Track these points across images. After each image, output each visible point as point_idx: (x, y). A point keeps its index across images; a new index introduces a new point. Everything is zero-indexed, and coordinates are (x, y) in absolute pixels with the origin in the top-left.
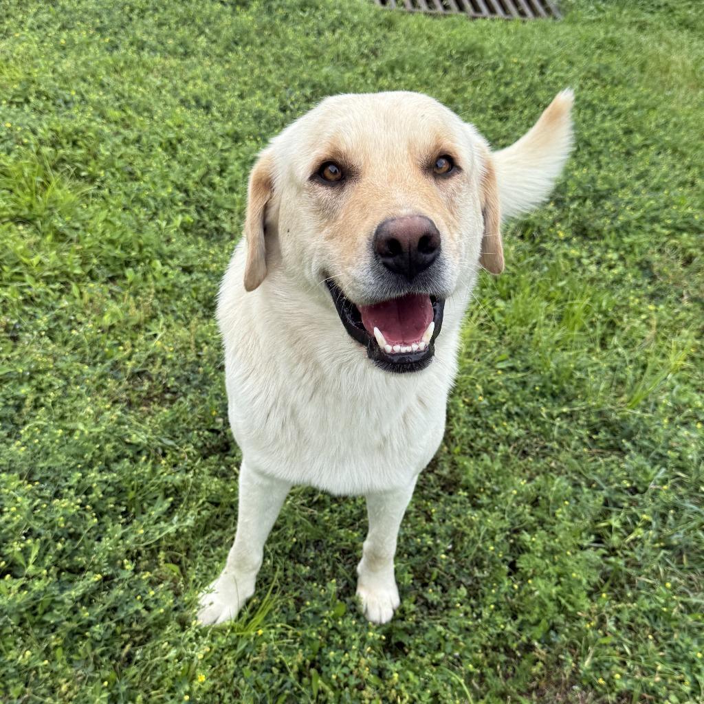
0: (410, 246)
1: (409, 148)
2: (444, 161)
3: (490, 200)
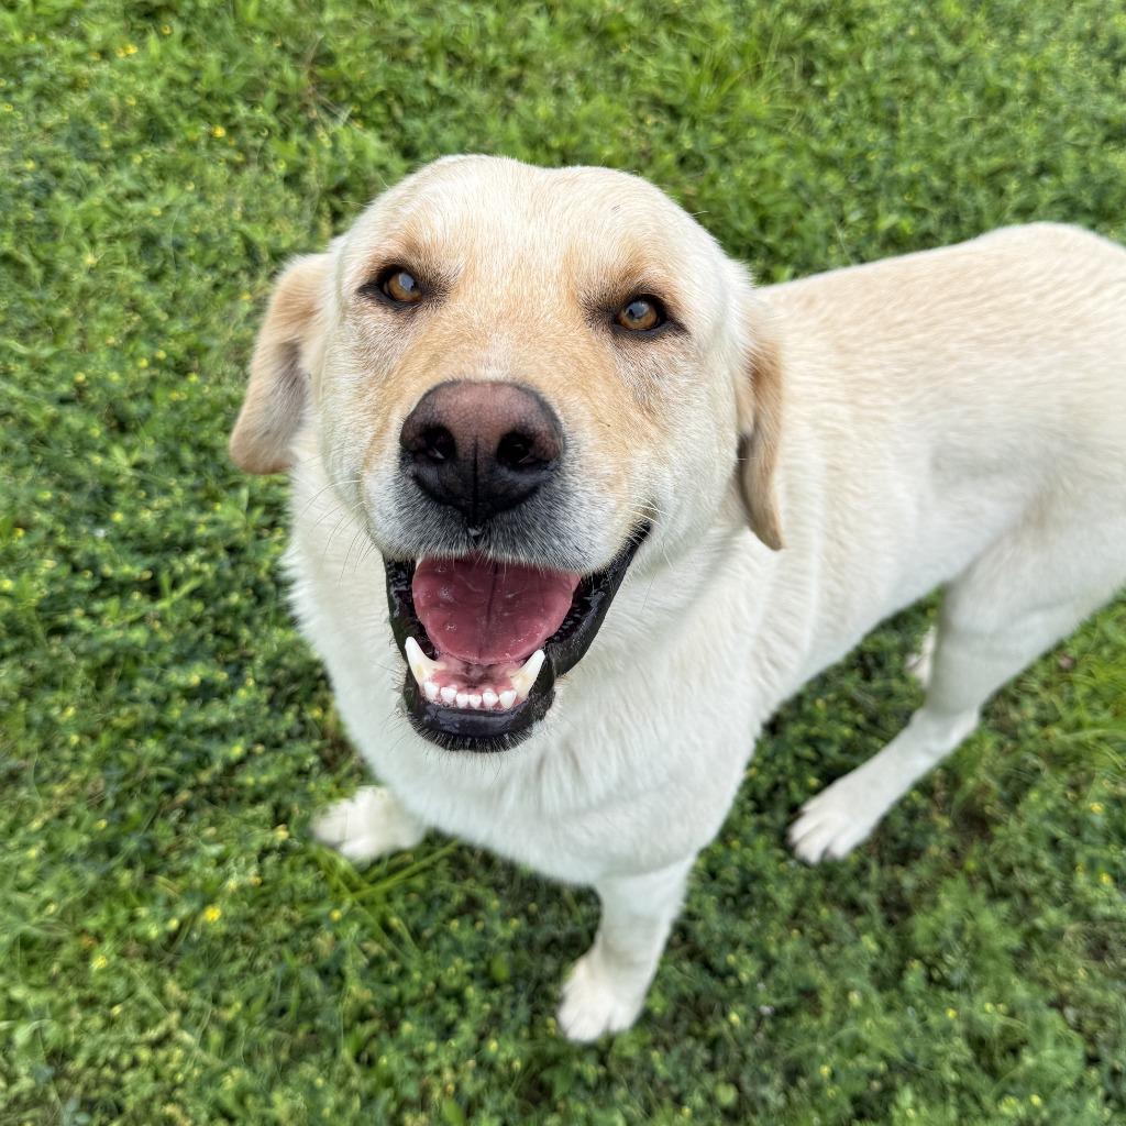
0: (476, 447)
2: (644, 307)
3: (763, 422)
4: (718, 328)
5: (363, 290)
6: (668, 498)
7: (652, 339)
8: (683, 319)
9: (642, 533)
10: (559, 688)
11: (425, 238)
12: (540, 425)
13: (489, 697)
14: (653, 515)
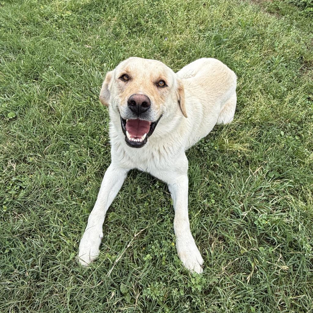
0: (139, 104)
1: (150, 76)
2: (161, 83)
4: (173, 85)
5: (119, 78)
6: (165, 110)
7: (163, 88)
8: (167, 84)
9: (161, 116)
10: (148, 140)
11: (129, 70)
12: (148, 101)
13: (138, 140)
14: (163, 113)
